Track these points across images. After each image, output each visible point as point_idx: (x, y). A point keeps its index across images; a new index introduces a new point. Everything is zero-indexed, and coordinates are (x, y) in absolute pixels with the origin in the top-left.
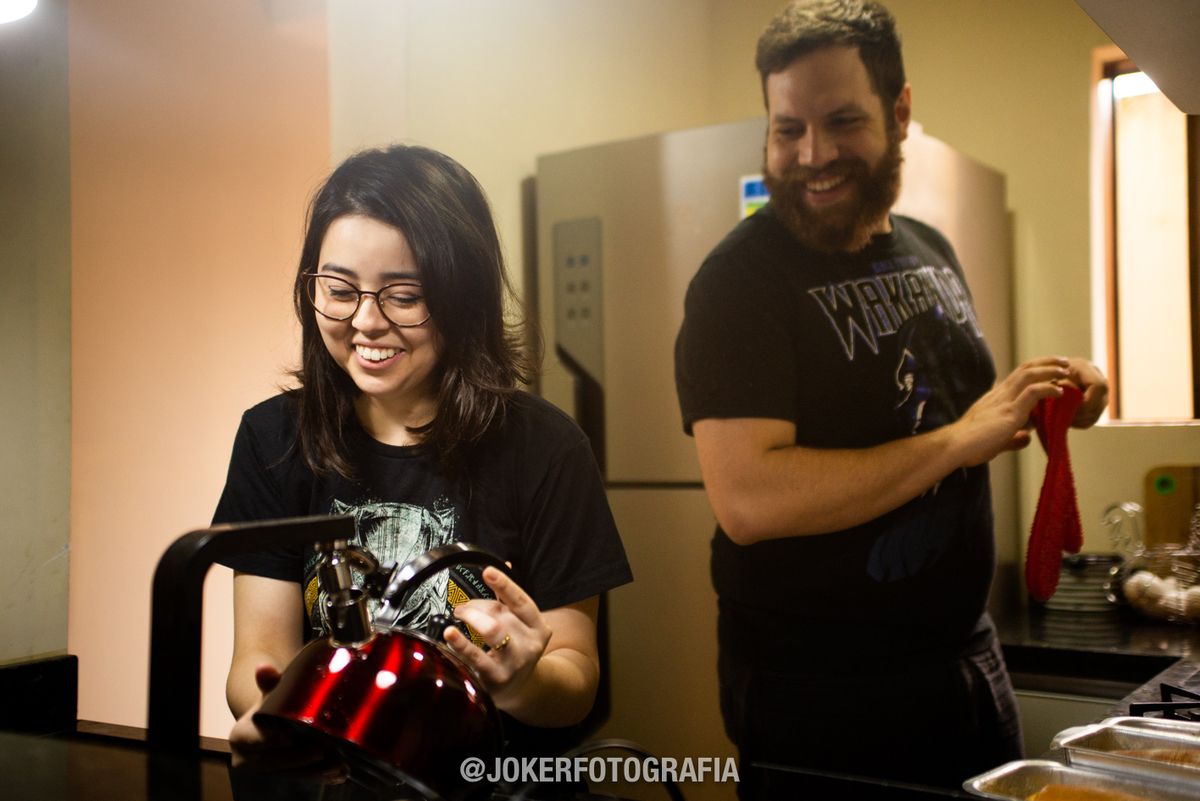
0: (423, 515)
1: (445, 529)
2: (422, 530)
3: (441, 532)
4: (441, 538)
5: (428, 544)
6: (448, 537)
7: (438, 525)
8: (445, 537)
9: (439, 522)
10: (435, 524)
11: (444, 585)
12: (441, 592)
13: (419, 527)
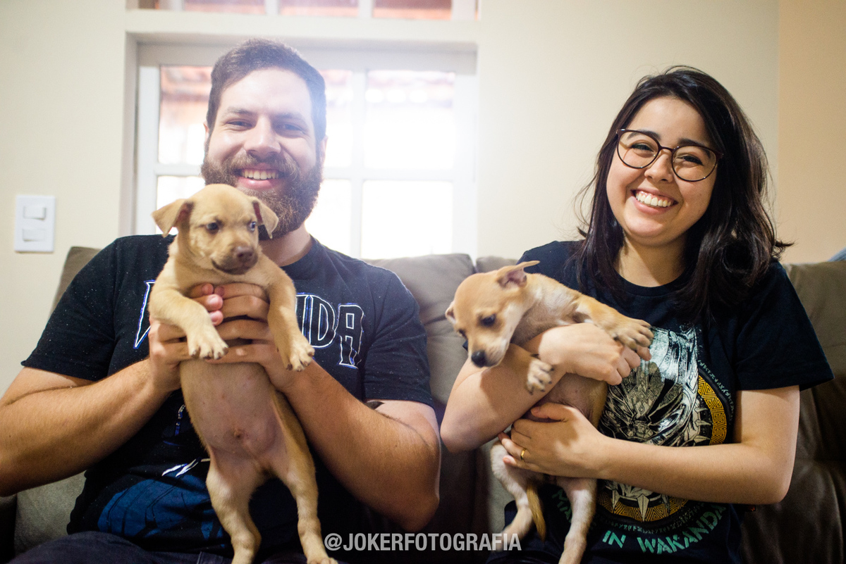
0: (669, 335)
1: (691, 341)
2: (670, 345)
3: (687, 344)
4: (688, 349)
5: (677, 355)
6: (694, 346)
7: (684, 341)
8: (691, 347)
9: (685, 338)
10: (682, 341)
11: (694, 380)
12: (692, 386)
13: (668, 344)
